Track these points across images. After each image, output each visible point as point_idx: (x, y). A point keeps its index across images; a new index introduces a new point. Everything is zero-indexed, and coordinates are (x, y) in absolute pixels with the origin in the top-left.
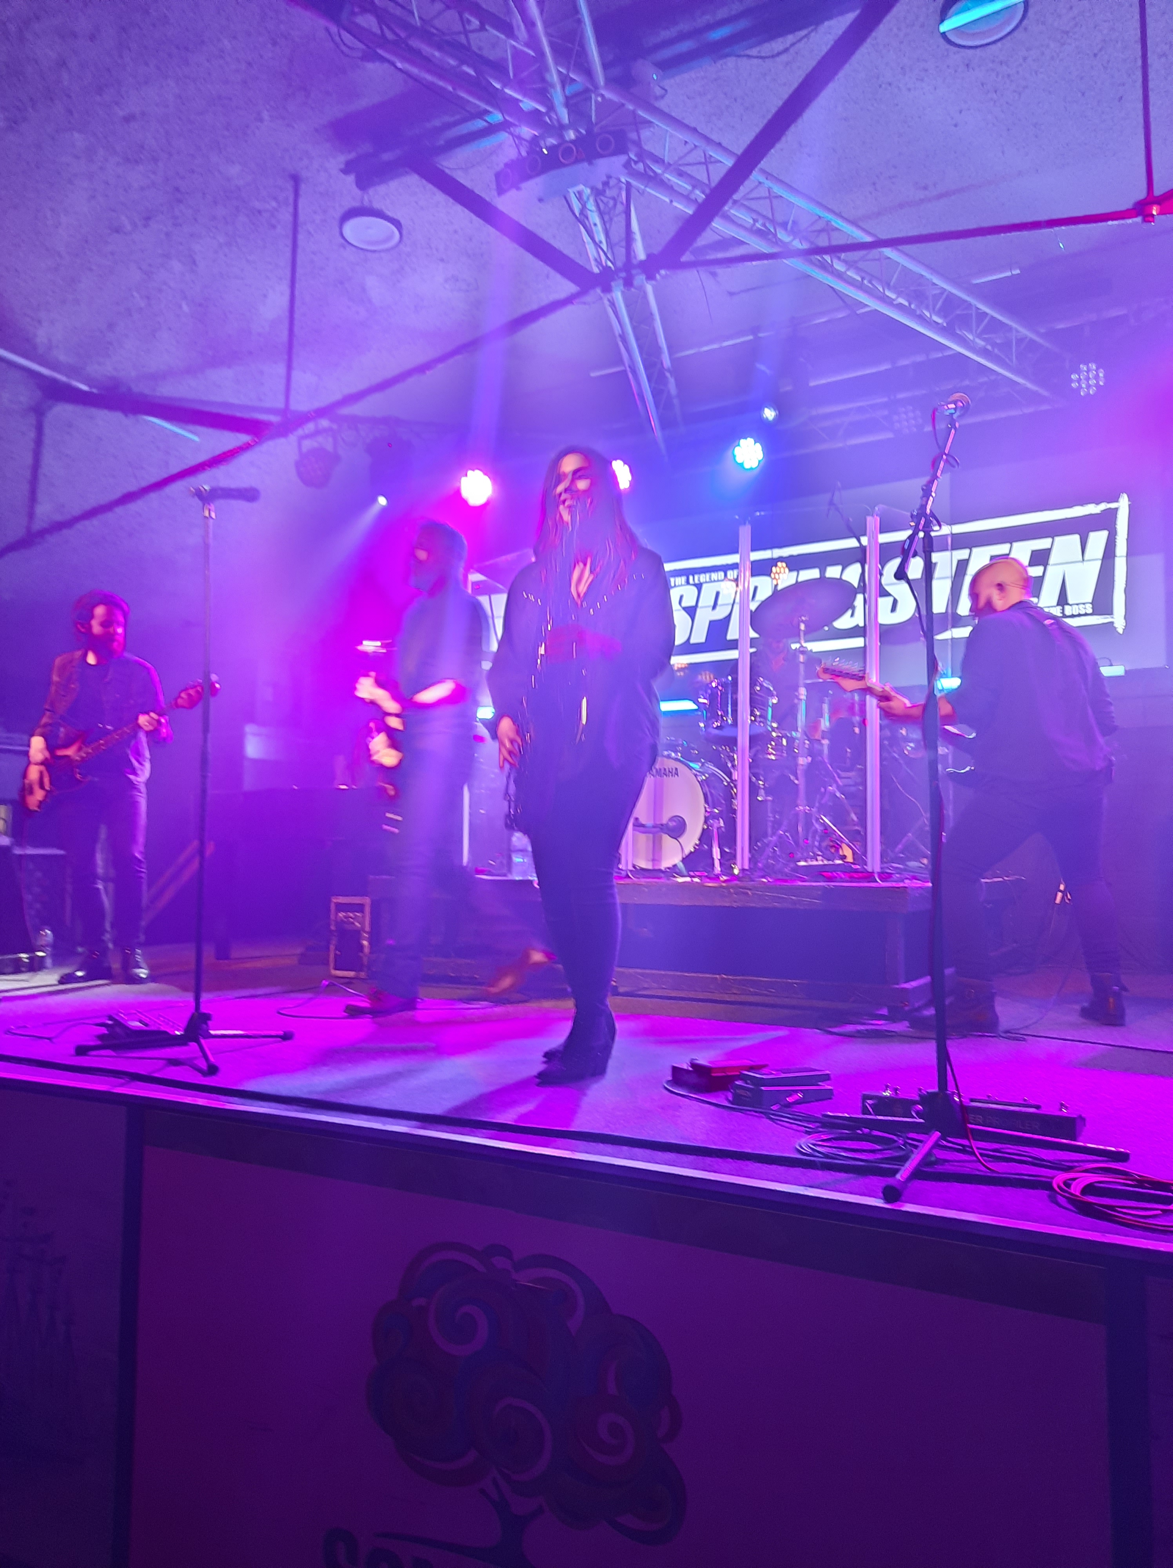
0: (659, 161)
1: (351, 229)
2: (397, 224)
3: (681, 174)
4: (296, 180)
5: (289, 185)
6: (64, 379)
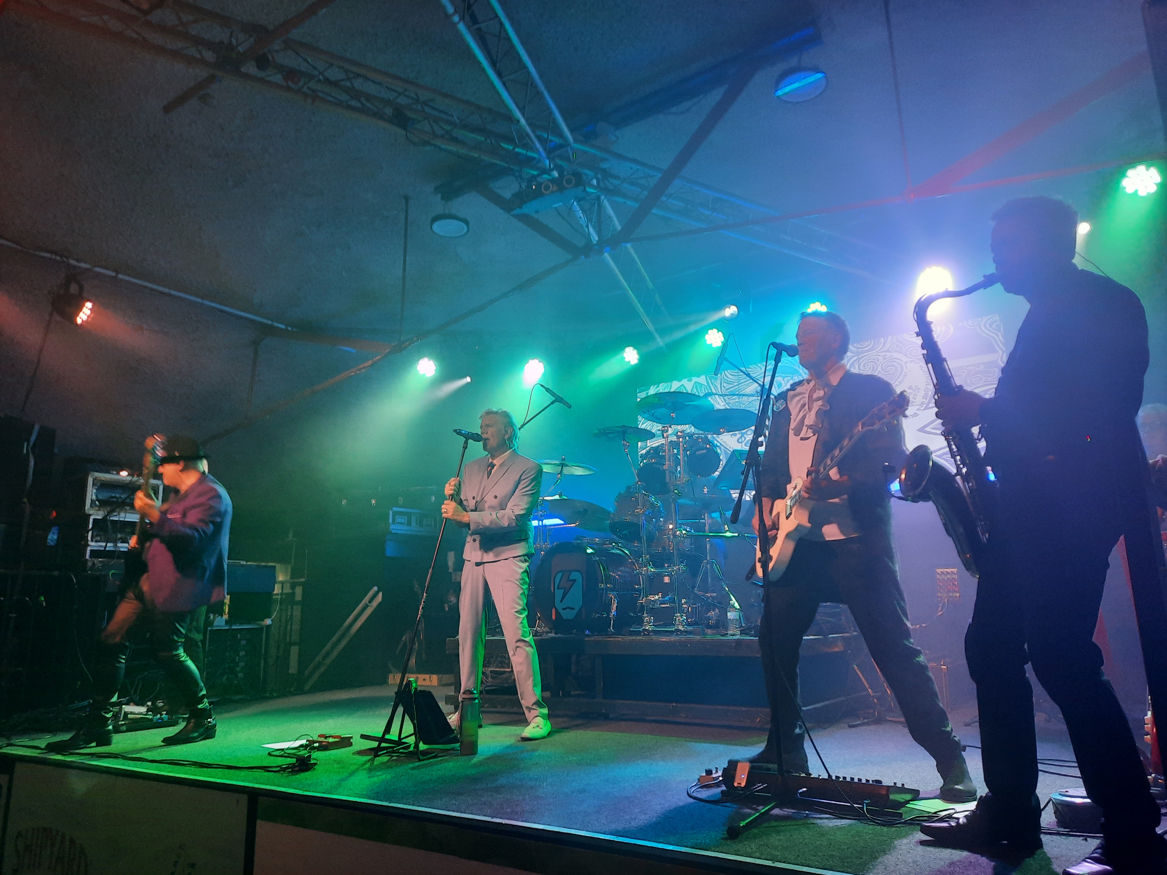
0: (617, 177)
1: (436, 227)
2: (466, 222)
3: (632, 184)
4: (407, 199)
5: (404, 201)
6: (270, 322)
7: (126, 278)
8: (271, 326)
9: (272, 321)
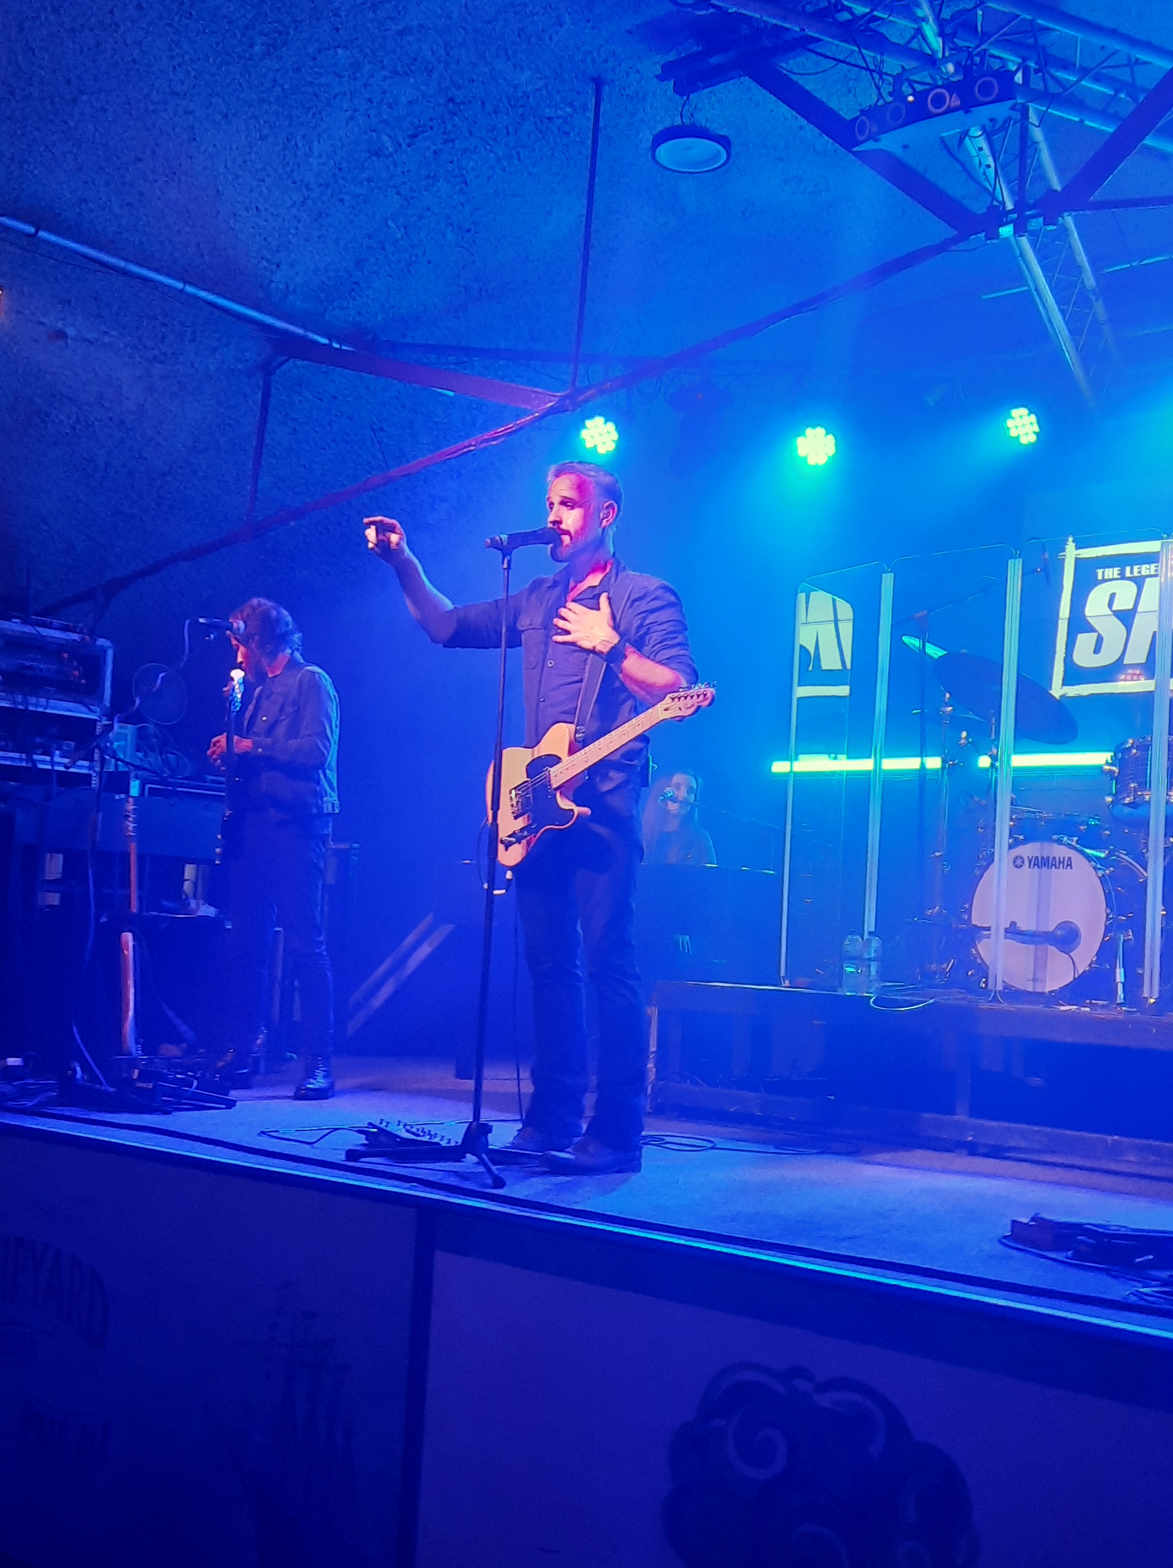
1: (664, 152)
2: (724, 141)
4: (598, 83)
5: (591, 88)
6: (300, 331)
7: (52, 238)
8: (303, 339)
9: (303, 327)
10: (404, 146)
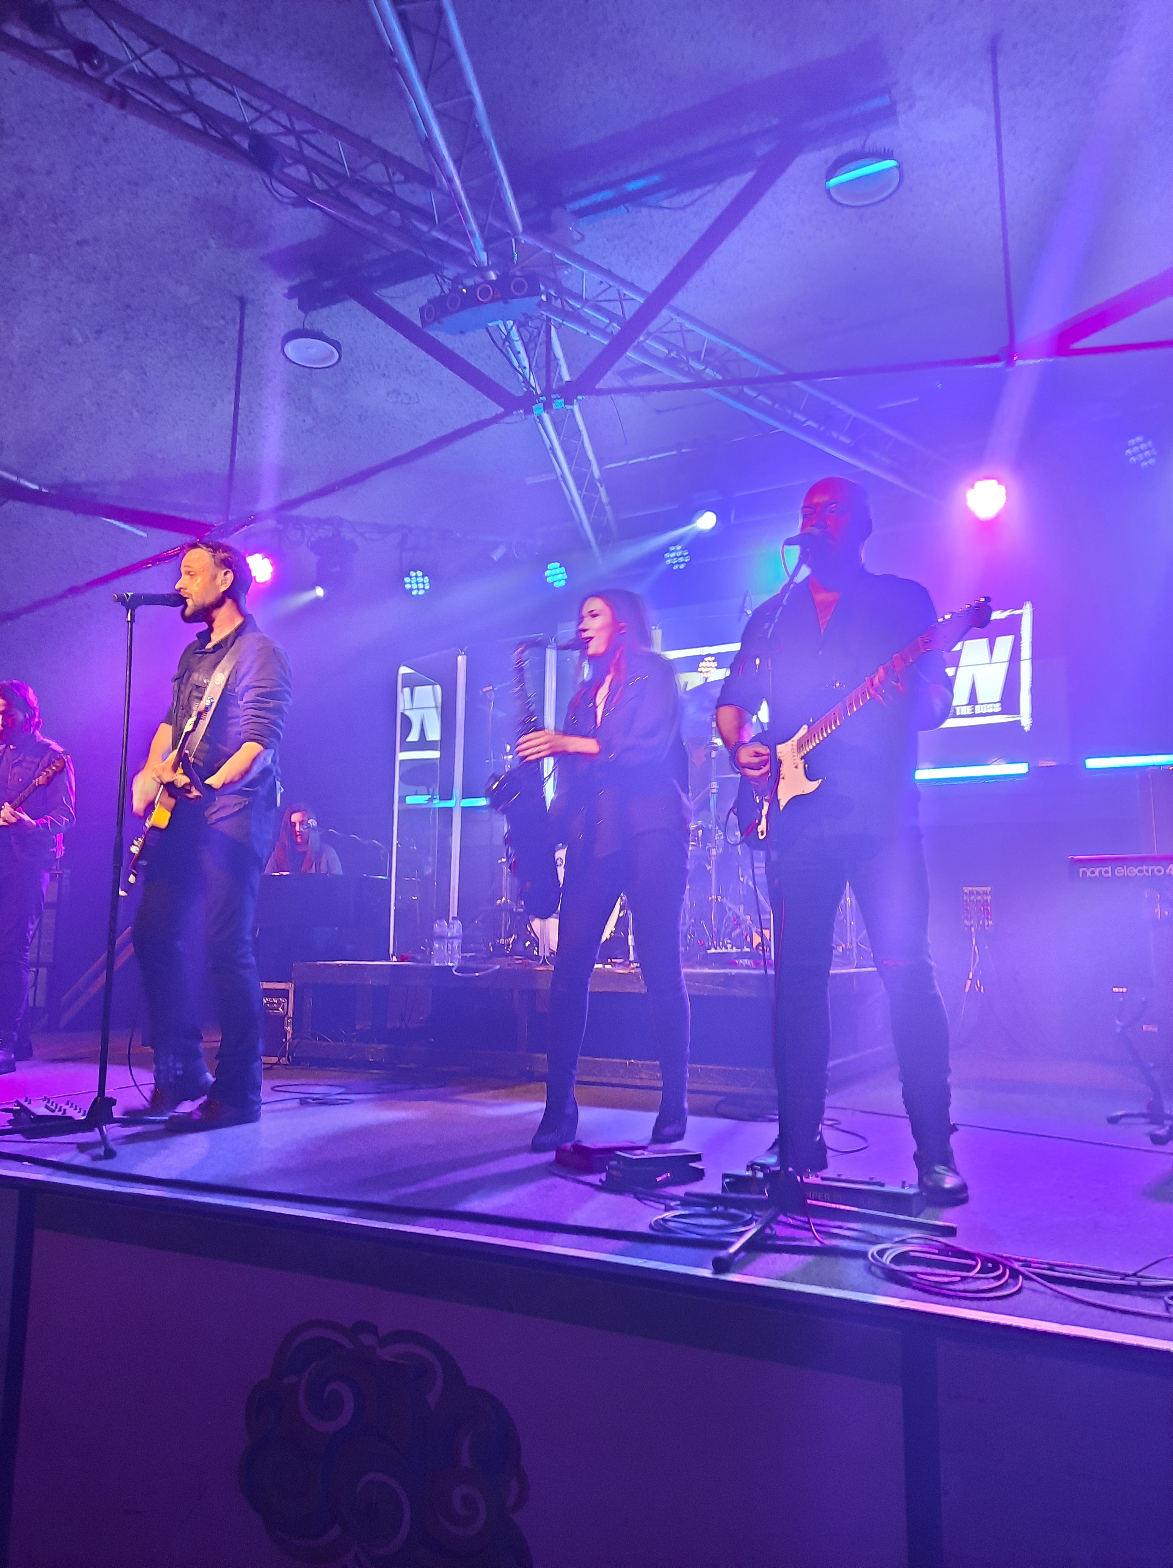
1: (290, 349)
2: (336, 345)
4: (242, 302)
5: (237, 306)
6: (14, 478)
8: (16, 485)
9: (17, 476)
10: (92, 339)
